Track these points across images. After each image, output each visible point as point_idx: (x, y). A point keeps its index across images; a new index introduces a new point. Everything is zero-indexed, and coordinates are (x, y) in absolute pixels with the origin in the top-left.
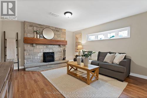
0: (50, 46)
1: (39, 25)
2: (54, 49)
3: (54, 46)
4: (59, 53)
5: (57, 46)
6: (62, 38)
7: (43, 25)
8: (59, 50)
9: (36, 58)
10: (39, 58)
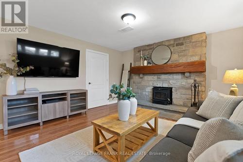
0: (163, 77)
1: (148, 46)
2: (170, 82)
3: (170, 76)
4: (184, 91)
5: (179, 76)
6: (192, 56)
7: (153, 44)
8: (184, 84)
9: (144, 93)
10: (147, 94)
